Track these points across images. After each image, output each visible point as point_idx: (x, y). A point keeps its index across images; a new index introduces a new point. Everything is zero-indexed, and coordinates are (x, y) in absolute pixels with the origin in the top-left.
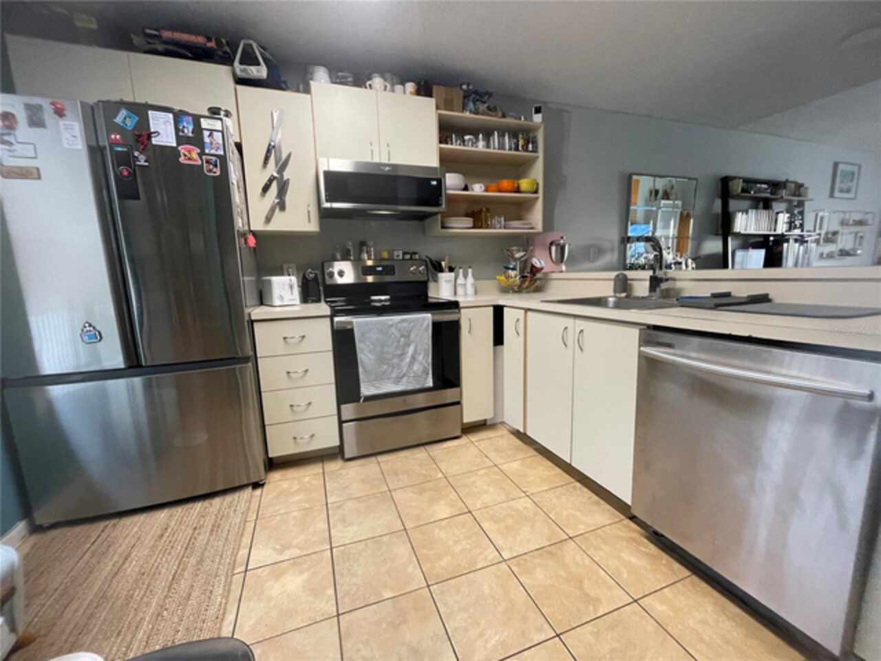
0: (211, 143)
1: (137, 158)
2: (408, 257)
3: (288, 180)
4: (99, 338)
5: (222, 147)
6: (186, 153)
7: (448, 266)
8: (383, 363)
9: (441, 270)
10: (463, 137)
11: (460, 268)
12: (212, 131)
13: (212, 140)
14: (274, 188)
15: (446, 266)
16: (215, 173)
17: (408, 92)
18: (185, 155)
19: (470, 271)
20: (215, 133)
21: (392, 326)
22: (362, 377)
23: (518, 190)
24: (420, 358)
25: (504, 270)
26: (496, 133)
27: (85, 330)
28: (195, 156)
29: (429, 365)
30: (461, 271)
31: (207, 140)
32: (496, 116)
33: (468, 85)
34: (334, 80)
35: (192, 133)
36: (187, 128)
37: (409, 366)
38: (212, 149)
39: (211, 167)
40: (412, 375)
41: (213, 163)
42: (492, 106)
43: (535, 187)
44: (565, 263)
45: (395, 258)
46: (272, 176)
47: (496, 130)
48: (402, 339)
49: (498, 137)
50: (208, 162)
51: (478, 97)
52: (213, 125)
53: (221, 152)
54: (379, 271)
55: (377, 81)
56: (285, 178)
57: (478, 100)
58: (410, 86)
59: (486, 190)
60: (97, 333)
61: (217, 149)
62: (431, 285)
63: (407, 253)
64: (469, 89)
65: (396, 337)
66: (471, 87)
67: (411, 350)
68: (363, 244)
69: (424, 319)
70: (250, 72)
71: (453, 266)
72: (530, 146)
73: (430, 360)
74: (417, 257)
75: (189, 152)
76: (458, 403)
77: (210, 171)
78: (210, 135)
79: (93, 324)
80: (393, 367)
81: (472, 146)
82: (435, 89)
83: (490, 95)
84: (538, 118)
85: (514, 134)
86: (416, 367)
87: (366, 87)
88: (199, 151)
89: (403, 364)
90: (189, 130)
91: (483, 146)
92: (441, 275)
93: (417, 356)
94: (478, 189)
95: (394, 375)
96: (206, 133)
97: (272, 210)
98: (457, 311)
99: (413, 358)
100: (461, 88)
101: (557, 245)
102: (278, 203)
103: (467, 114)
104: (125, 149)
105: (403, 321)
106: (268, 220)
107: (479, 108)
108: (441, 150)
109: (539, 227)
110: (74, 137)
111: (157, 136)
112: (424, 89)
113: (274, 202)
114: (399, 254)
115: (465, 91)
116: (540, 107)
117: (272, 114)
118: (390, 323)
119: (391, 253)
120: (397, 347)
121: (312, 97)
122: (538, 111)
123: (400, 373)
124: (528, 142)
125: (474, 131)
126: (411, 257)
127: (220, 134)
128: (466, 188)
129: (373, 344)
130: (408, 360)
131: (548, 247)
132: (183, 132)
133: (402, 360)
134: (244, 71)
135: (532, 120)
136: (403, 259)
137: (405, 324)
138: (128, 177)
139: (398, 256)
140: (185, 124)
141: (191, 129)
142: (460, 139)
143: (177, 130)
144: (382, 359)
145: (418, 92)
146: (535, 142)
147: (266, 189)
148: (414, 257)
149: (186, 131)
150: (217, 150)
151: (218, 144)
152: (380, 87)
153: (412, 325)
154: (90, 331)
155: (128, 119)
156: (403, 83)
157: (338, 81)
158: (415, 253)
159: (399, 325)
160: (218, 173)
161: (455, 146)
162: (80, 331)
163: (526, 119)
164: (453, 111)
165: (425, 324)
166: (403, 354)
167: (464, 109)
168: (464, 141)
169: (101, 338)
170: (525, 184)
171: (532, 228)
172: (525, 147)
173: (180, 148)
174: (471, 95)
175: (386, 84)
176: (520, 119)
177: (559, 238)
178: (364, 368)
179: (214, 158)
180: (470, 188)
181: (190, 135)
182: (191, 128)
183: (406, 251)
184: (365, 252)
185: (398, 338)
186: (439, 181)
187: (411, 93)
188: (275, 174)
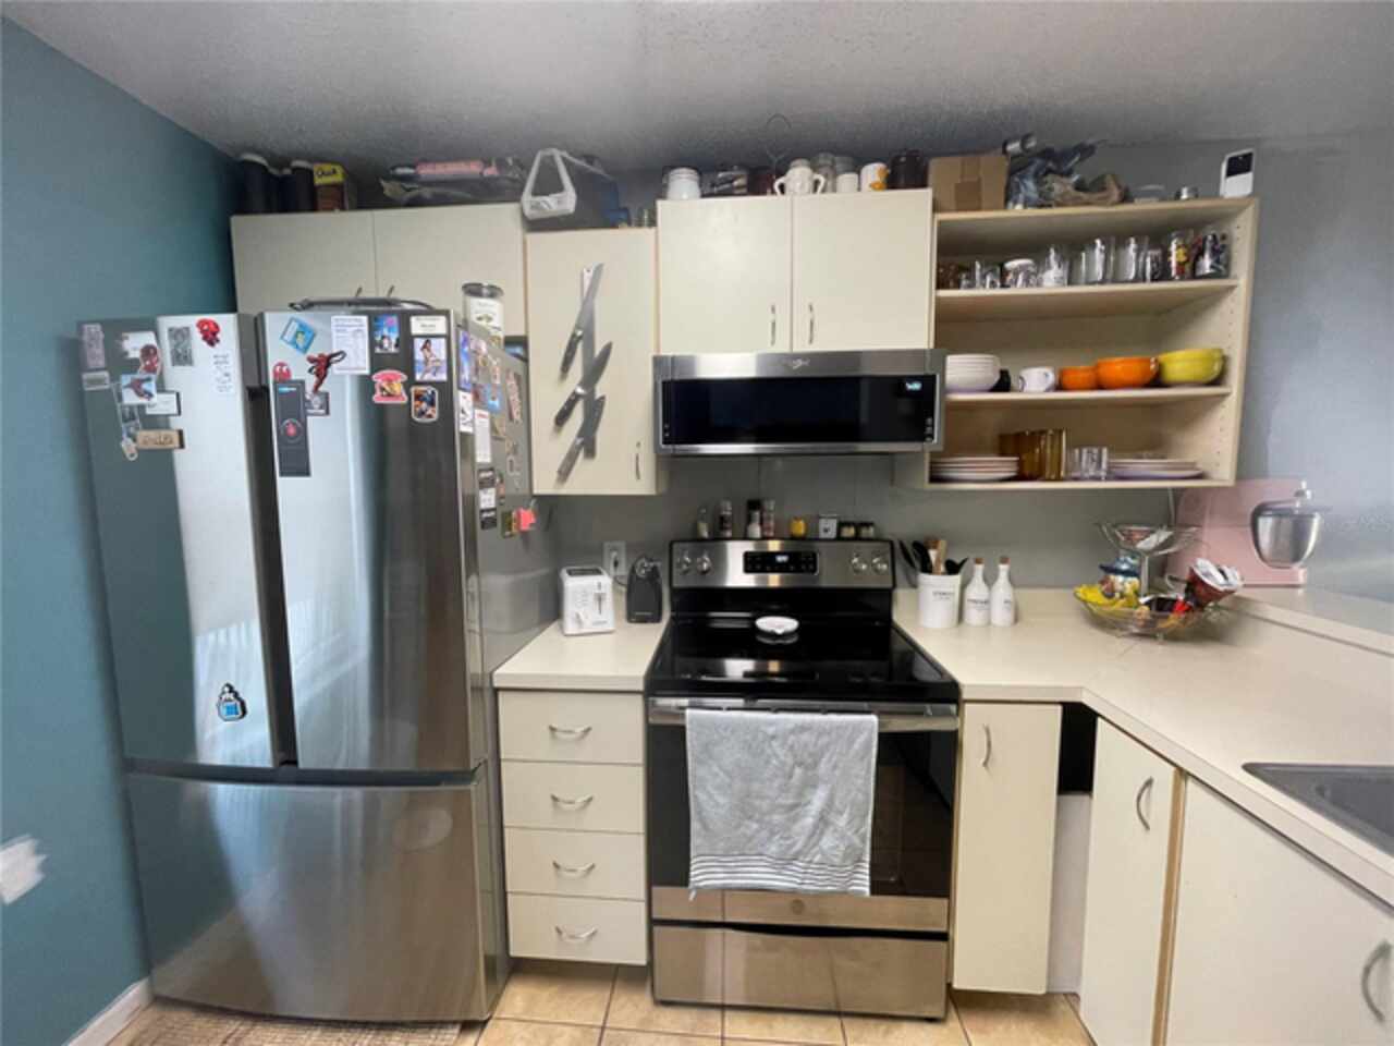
0: (426, 361)
1: (309, 401)
2: (849, 532)
3: (603, 398)
4: (240, 713)
5: (444, 367)
6: (384, 385)
7: (943, 560)
8: (750, 818)
9: (927, 568)
10: (1002, 266)
11: (978, 561)
12: (428, 338)
13: (428, 354)
14: (577, 417)
15: (938, 560)
16: (430, 416)
17: (865, 185)
18: (383, 389)
19: (1003, 569)
20: (433, 341)
21: (773, 737)
22: (696, 841)
23: (1157, 381)
24: (842, 822)
25: (1102, 574)
26: (1098, 242)
27: (224, 697)
28: (398, 388)
29: (863, 841)
30: (979, 569)
31: (419, 356)
32: (1102, 202)
33: (1024, 139)
34: (708, 191)
35: (397, 346)
36: (389, 339)
37: (811, 836)
38: (427, 371)
39: (424, 405)
40: (817, 859)
41: (428, 398)
42: (1089, 180)
43: (1217, 368)
44: (1306, 561)
45: (823, 535)
46: (574, 393)
47: (1098, 237)
48: (798, 771)
49: (1107, 253)
50: (418, 397)
51: (1050, 165)
52: (431, 326)
53: (443, 377)
54: (782, 564)
55: (798, 175)
56: (598, 395)
57: (1049, 171)
58: (873, 172)
59: (1059, 387)
60: (238, 704)
61: (437, 369)
62: (902, 596)
63: (848, 524)
64: (1028, 151)
65: (783, 763)
66: (1032, 144)
67: (818, 800)
68: (755, 505)
69: (857, 729)
70: (545, 206)
71: (958, 560)
72: (1206, 263)
73: (868, 828)
74: (871, 532)
75: (390, 381)
76: (943, 937)
77: (422, 413)
78: (425, 347)
79: (236, 689)
80: (773, 833)
81: (1027, 282)
82: (935, 167)
83: (1085, 151)
84: (1237, 187)
85: (1155, 235)
86: (827, 842)
87: (773, 192)
88: (405, 377)
89: (797, 828)
90: (390, 341)
91: (1059, 281)
92: (924, 578)
93: (832, 817)
94: (1036, 382)
95: (773, 849)
96: (419, 343)
97: (571, 459)
98: (953, 708)
99: (823, 821)
100: (1005, 152)
101: (1280, 514)
102: (582, 444)
103: (1017, 210)
104: (293, 389)
105: (802, 728)
106: (564, 473)
107: (1051, 189)
108: (939, 302)
109: (1224, 474)
110: (227, 375)
111: (343, 358)
112: (905, 172)
113: (575, 442)
114: (828, 527)
115: (1015, 156)
116: (1248, 157)
117: (582, 275)
118: (771, 730)
119: (812, 523)
120: (784, 789)
121: (657, 233)
122: (1238, 166)
123: (790, 847)
124: (1201, 253)
125: (1034, 246)
126: (857, 533)
127: (443, 341)
128: (1003, 384)
129: (728, 773)
130: (809, 821)
131: (1248, 520)
132: (381, 346)
133: (795, 820)
134: (536, 207)
135: (1216, 194)
136: (839, 538)
137: (805, 737)
138: (296, 436)
139: (826, 530)
140: (385, 332)
141: (394, 341)
142: (993, 271)
143: (373, 344)
144: (745, 809)
145: (892, 183)
146: (1221, 251)
147: (562, 418)
148: (865, 532)
149: (386, 345)
150: (434, 374)
151: (438, 360)
152: (802, 187)
153: (824, 740)
154: (230, 700)
155: (300, 335)
156: (856, 168)
157: (715, 190)
158: (867, 525)
159: (792, 738)
160: (436, 416)
161: (981, 290)
162: (217, 699)
163: (1195, 194)
164: (978, 209)
165: (861, 739)
166: (795, 808)
167: (1009, 197)
168: (1003, 274)
169: (244, 712)
170: (1180, 363)
171: (1200, 477)
172: (1187, 268)
173: (374, 377)
174: (1030, 164)
175: (817, 176)
176: (1178, 196)
177: (1291, 495)
178: (702, 820)
179: (430, 390)
180: (1014, 382)
181: (393, 350)
182: (394, 337)
183: (843, 520)
184: (758, 521)
185: (787, 769)
186: (929, 382)
187: (873, 186)
188: (580, 391)
